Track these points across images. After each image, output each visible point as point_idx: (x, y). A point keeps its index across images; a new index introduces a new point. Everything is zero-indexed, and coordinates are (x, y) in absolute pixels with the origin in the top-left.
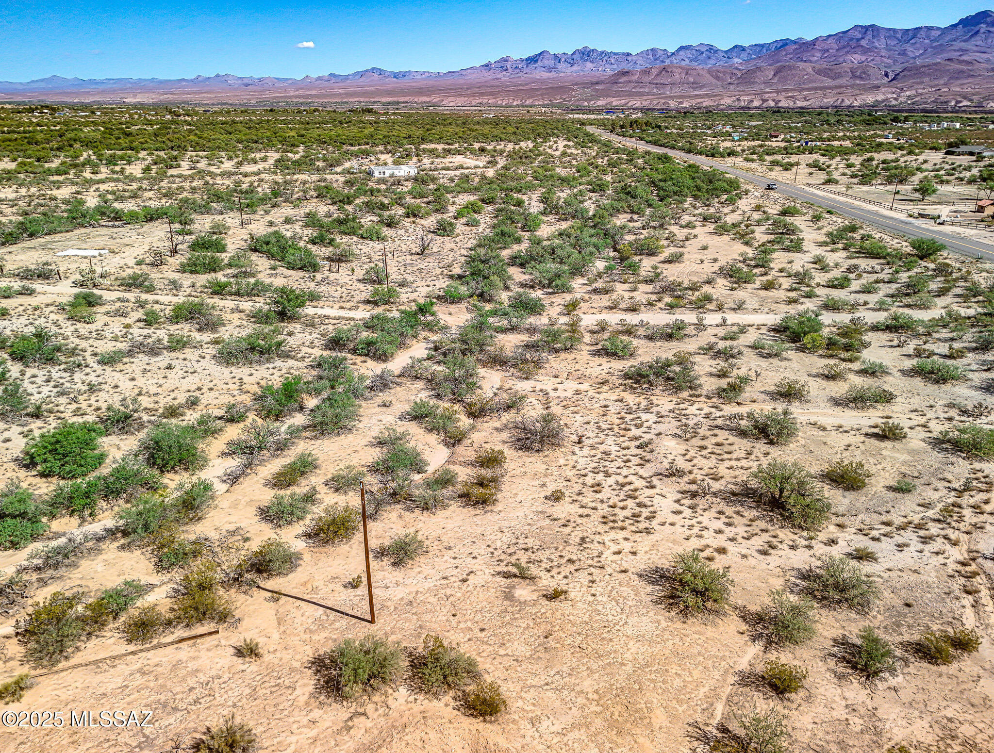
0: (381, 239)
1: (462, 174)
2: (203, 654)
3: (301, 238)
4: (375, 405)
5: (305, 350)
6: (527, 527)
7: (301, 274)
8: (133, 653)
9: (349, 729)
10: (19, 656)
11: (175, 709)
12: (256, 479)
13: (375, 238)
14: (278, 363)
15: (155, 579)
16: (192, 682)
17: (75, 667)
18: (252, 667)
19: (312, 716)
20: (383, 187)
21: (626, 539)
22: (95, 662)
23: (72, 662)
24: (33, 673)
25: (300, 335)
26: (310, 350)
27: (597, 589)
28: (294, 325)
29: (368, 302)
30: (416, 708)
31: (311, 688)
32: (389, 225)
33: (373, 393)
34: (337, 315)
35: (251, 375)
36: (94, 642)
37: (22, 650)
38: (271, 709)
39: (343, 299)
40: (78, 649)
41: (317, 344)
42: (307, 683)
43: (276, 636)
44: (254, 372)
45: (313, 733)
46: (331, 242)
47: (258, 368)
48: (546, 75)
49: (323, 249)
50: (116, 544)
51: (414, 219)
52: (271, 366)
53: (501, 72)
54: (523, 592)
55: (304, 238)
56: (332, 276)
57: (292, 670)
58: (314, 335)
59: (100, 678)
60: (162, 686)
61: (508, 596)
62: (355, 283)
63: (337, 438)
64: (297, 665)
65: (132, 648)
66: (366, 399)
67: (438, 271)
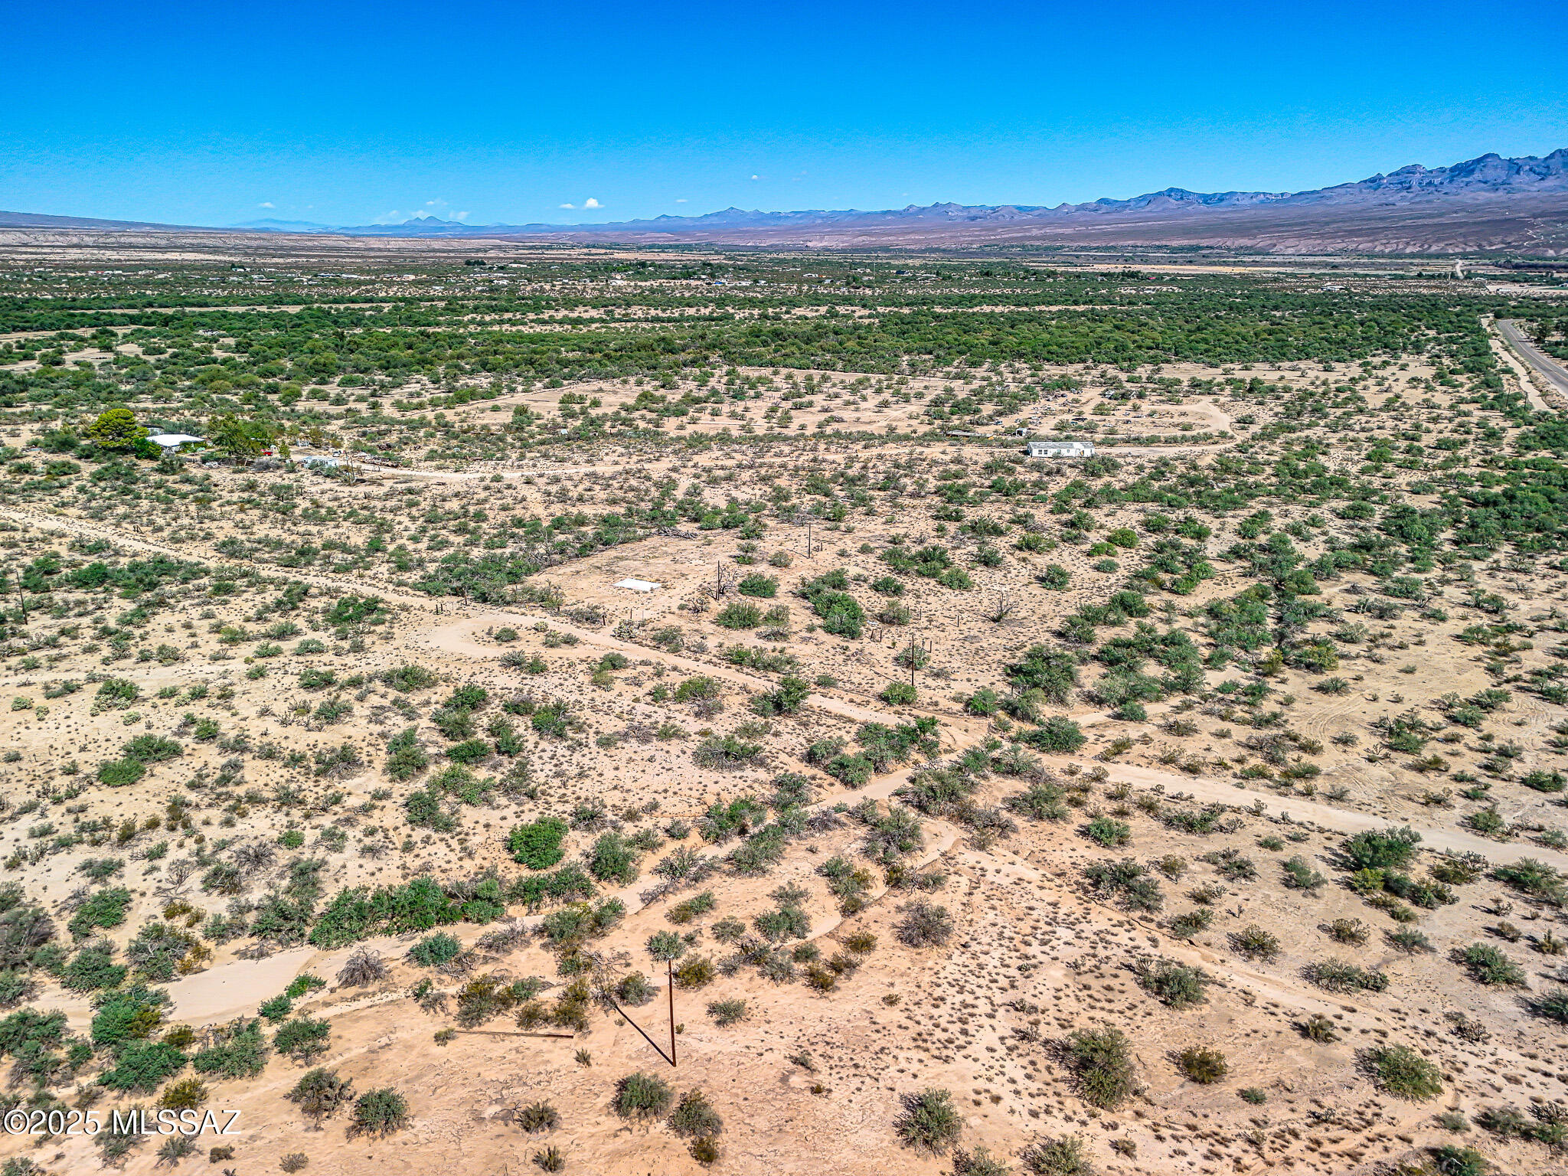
0: (964, 587)
2: (557, 1050)
3: (866, 580)
4: (804, 848)
6: (845, 1022)
7: (837, 640)
8: (518, 1035)
9: (616, 1136)
10: (455, 1014)
11: (525, 1084)
12: (662, 907)
14: (749, 771)
15: (553, 979)
16: (542, 1068)
17: (481, 1033)
18: (581, 1071)
19: (599, 1119)
21: (921, 1061)
22: (494, 1034)
23: (482, 1029)
24: (458, 1029)
25: (787, 737)
26: (786, 760)
27: (857, 1098)
28: (787, 721)
29: (882, 697)
30: (665, 1138)
31: (609, 1100)
32: (986, 564)
33: (810, 832)
34: (840, 712)
35: (717, 782)
36: (500, 1018)
37: (458, 1009)
38: (578, 1105)
39: (860, 688)
40: (488, 1020)
41: (798, 752)
42: (609, 1095)
43: (607, 1053)
44: (720, 779)
45: (593, 1130)
47: (726, 775)
48: (1484, 196)
50: (542, 941)
51: (1027, 554)
53: (1399, 191)
54: (798, 1080)
56: (869, 648)
57: (605, 1083)
58: (801, 739)
59: (493, 1045)
60: (524, 1065)
61: (784, 1079)
63: (748, 879)
64: (609, 1080)
65: (518, 1030)
66: (800, 838)
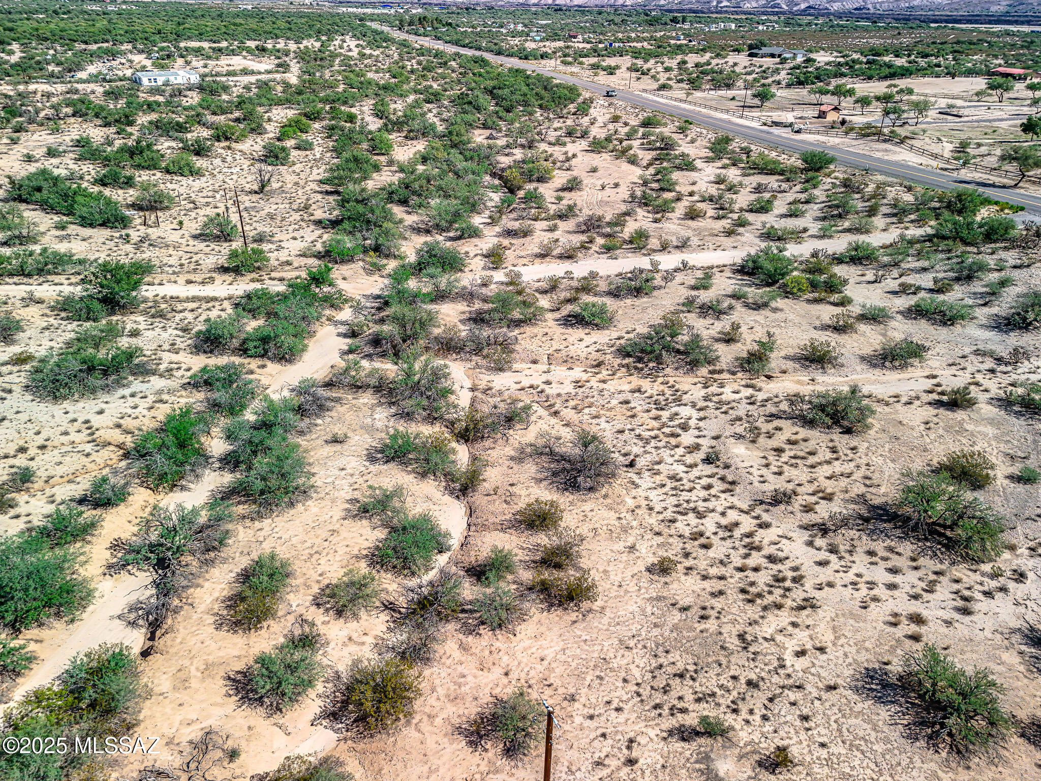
0: (196, 173)
1: (258, 81)
3: (81, 178)
4: (320, 442)
5: (167, 357)
6: (656, 632)
7: (106, 232)
12: (195, 616)
13: (187, 172)
14: (137, 385)
20: (161, 99)
21: (794, 625)
25: (149, 334)
26: (175, 357)
27: (819, 731)
28: (132, 317)
29: (224, 270)
32: (198, 154)
33: (307, 420)
34: (190, 294)
35: (101, 412)
39: (186, 268)
41: (182, 346)
44: (104, 406)
46: (129, 183)
47: (106, 397)
49: (120, 192)
51: (227, 143)
52: (127, 392)
54: (727, 764)
55: (87, 177)
56: (154, 233)
58: (170, 331)
62: (191, 242)
63: (292, 512)
66: (302, 433)
67: (296, 216)
